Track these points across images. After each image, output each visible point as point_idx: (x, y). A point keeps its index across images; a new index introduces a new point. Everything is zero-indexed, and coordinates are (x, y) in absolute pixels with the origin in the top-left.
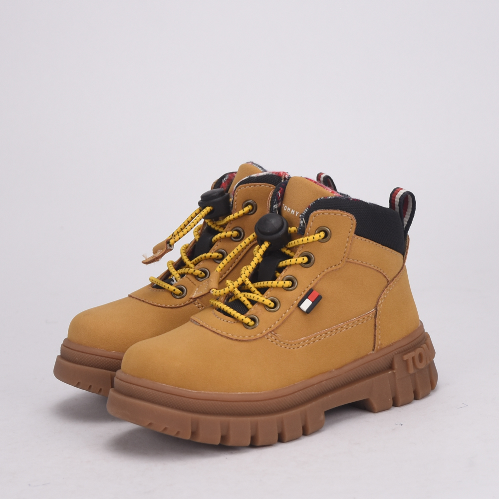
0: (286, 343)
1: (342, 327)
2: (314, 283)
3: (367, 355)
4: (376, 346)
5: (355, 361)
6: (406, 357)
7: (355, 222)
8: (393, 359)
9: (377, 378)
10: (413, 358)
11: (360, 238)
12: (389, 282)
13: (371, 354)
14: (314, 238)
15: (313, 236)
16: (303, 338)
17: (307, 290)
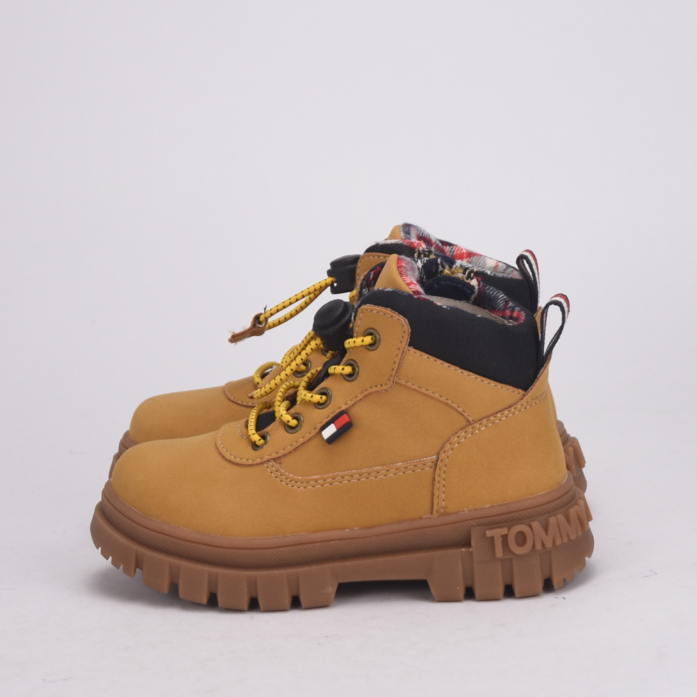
0: (289, 478)
1: (378, 472)
2: (350, 403)
3: (421, 518)
4: (436, 507)
5: (400, 522)
6: (489, 533)
7: (407, 328)
8: (470, 531)
9: (440, 553)
10: (505, 537)
11: (419, 353)
12: (469, 423)
13: (427, 518)
14: (363, 341)
15: (362, 338)
16: (315, 477)
17: (337, 411)
